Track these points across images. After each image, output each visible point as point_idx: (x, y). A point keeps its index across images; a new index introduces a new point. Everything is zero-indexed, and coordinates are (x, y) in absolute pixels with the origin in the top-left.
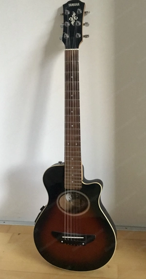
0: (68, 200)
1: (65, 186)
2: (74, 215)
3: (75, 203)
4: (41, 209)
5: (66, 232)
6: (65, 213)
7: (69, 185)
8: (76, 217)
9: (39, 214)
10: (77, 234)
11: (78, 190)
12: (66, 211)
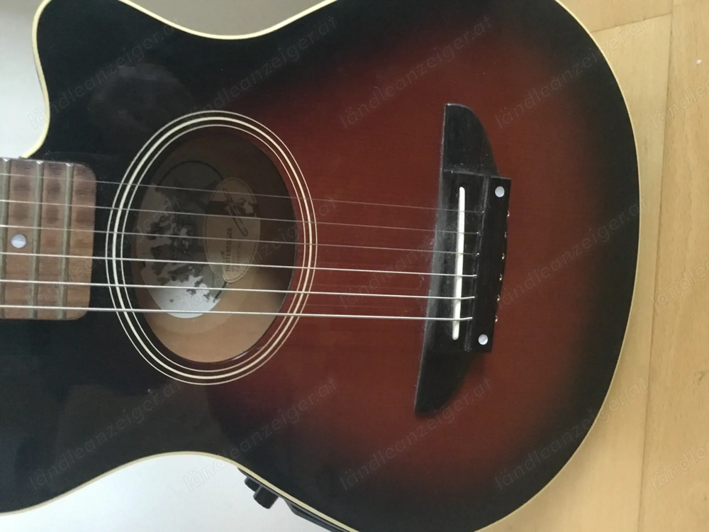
0: (212, 303)
1: (59, 310)
2: (310, 244)
3: (228, 252)
4: (266, 499)
5: (418, 308)
6: (294, 314)
7: (46, 268)
8: (324, 234)
9: (297, 511)
10: (439, 232)
11: (104, 196)
12: (284, 303)
